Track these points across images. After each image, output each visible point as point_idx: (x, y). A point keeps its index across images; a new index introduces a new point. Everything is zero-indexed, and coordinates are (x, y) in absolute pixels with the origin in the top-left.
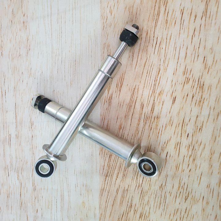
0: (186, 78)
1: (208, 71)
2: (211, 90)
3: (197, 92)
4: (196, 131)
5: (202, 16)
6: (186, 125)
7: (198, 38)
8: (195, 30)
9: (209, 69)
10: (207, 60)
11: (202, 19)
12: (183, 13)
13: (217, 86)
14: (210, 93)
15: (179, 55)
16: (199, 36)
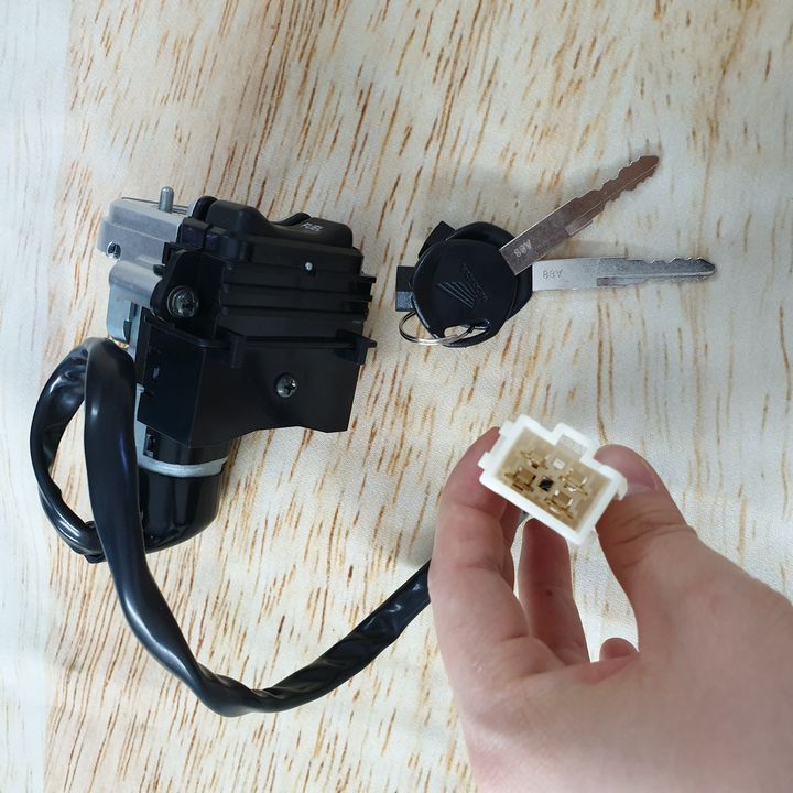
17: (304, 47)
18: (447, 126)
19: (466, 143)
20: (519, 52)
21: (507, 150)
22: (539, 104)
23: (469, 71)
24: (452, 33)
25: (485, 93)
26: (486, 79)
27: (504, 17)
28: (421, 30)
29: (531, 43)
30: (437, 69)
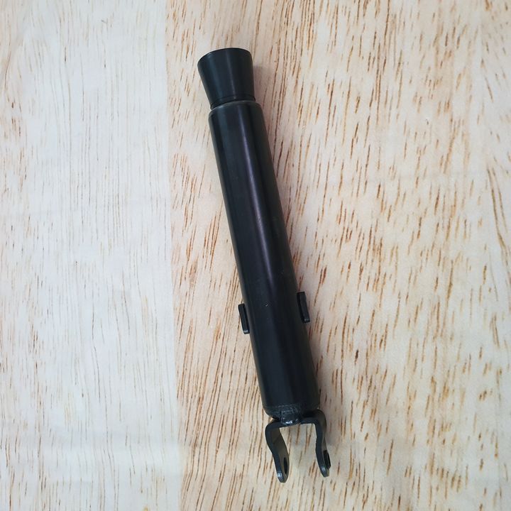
0: (344, 228)
1: (389, 216)
2: (397, 256)
3: (369, 261)
4: (373, 345)
5: (372, 101)
6: (351, 330)
7: (365, 146)
8: (357, 128)
9: (390, 211)
10: (384, 193)
11: (370, 105)
12: (332, 92)
13: (409, 247)
14: (396, 263)
15: (327, 180)
16: (366, 140)
17: (294, 68)
18: (380, 92)
19: (392, 98)
20: (413, 44)
21: (416, 96)
22: (429, 69)
23: (387, 61)
24: (374, 44)
25: (398, 70)
26: (397, 62)
27: (401, 29)
28: (356, 46)
29: (418, 38)
30: (369, 64)
